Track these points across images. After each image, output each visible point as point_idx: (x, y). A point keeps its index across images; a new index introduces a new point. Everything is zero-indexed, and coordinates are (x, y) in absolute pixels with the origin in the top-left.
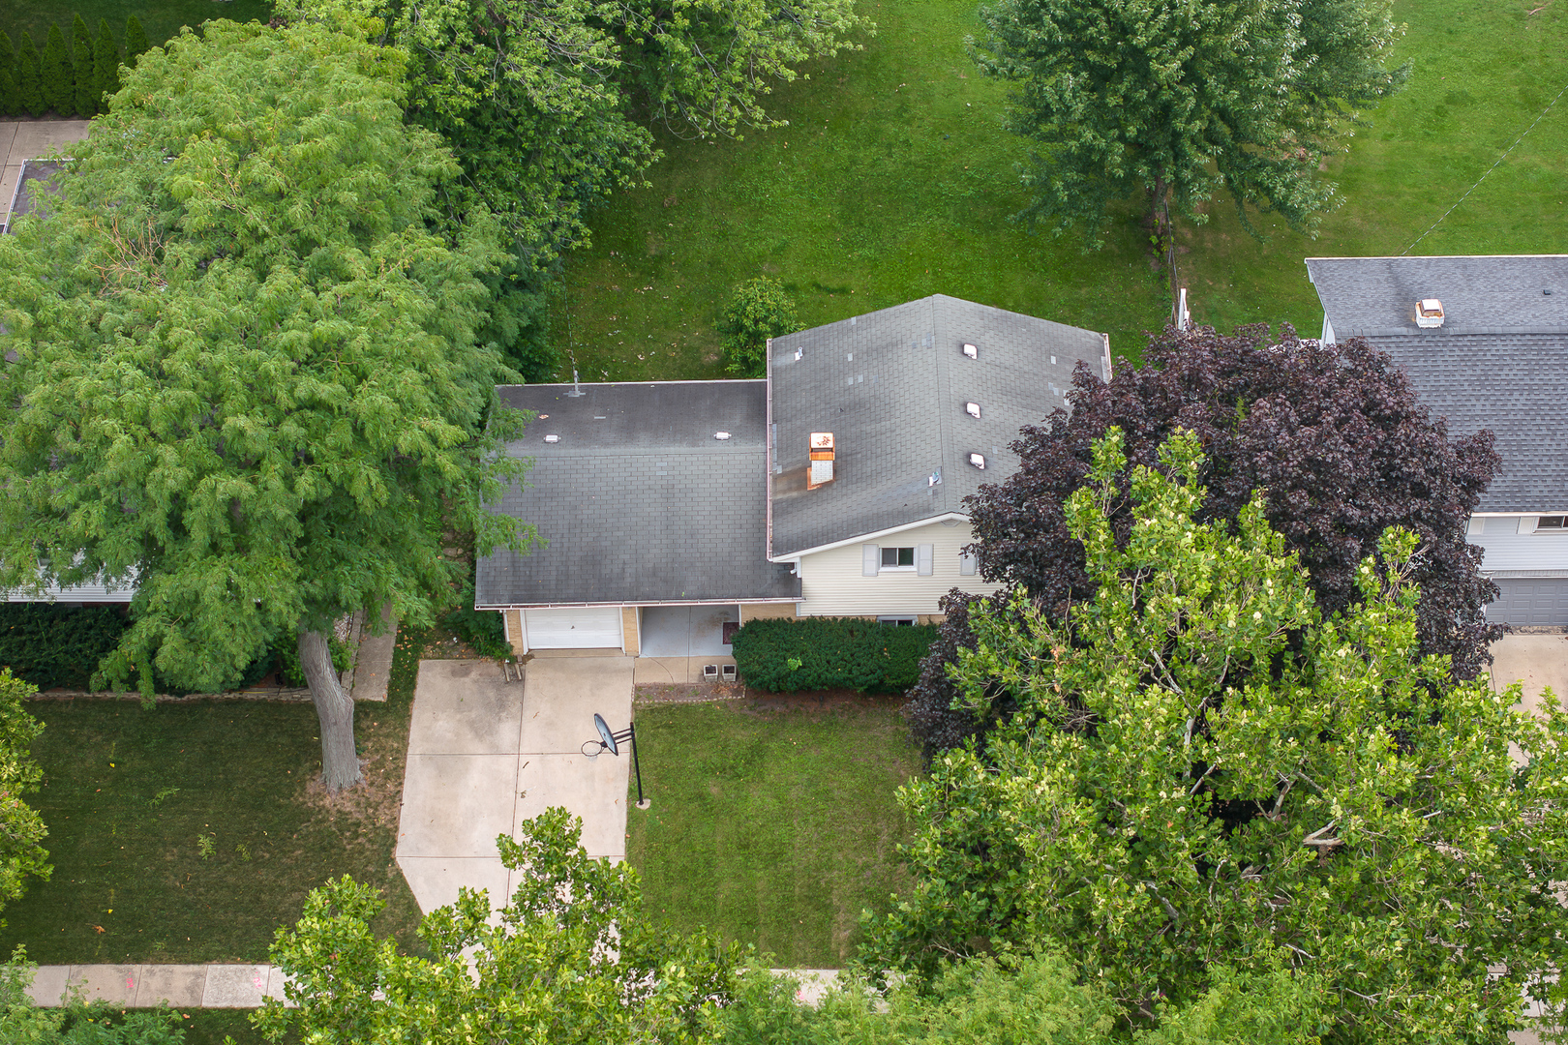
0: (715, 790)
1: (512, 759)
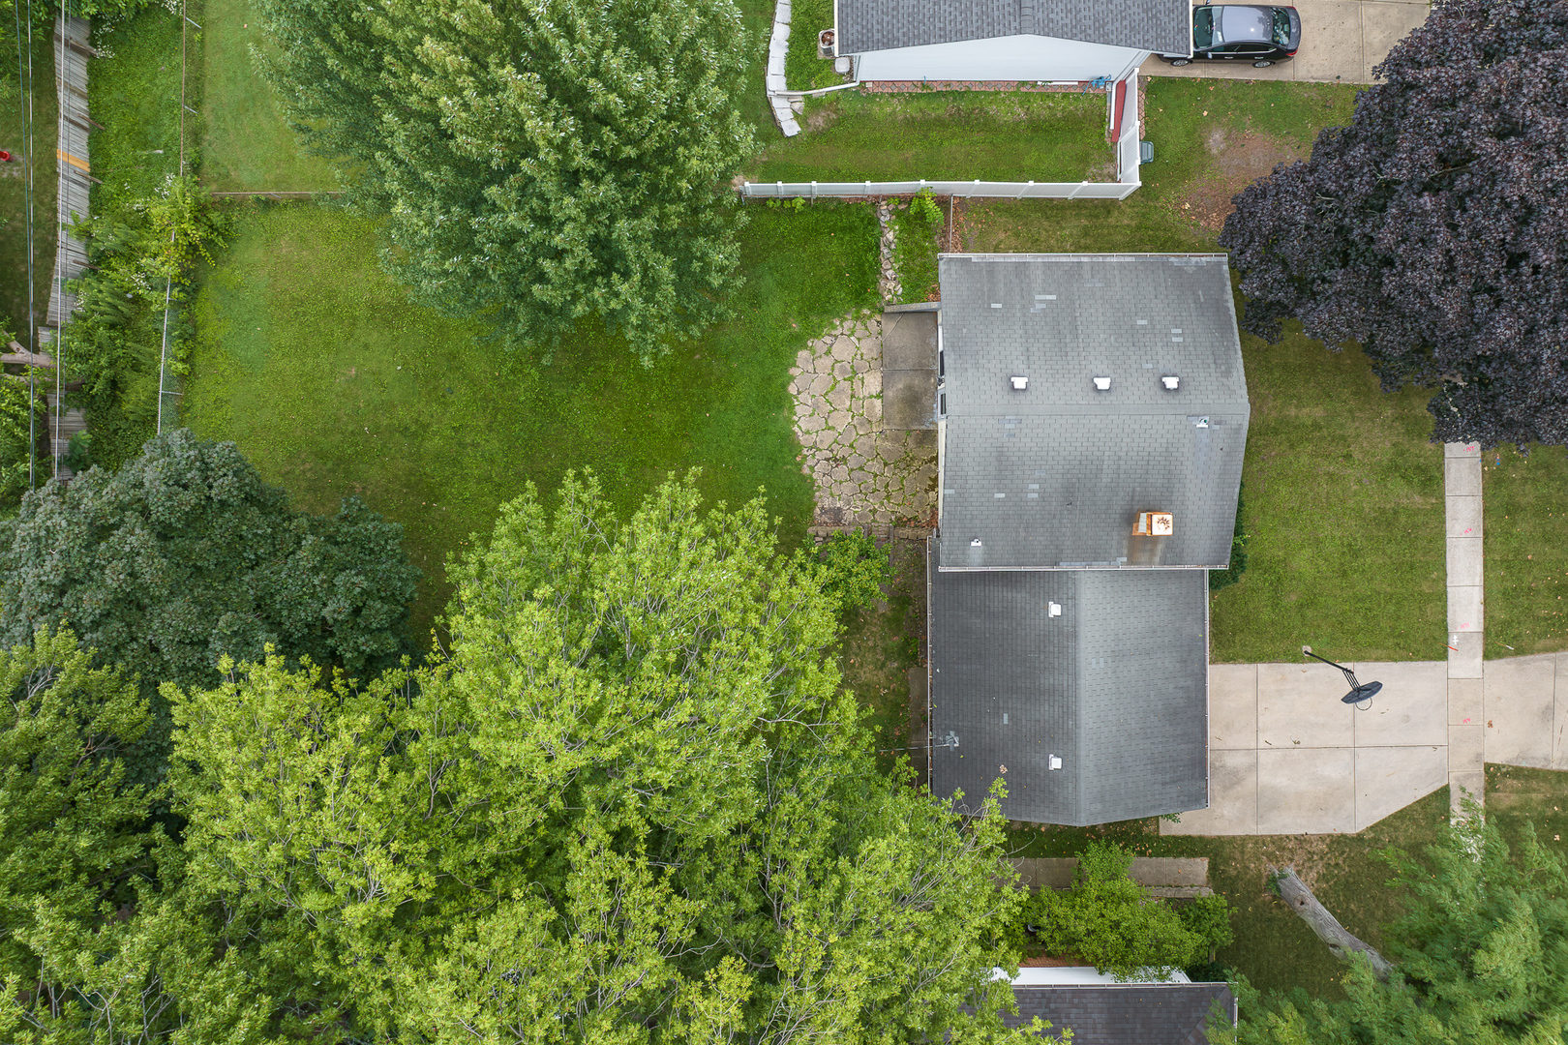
0: (1294, 598)
1: (1262, 755)
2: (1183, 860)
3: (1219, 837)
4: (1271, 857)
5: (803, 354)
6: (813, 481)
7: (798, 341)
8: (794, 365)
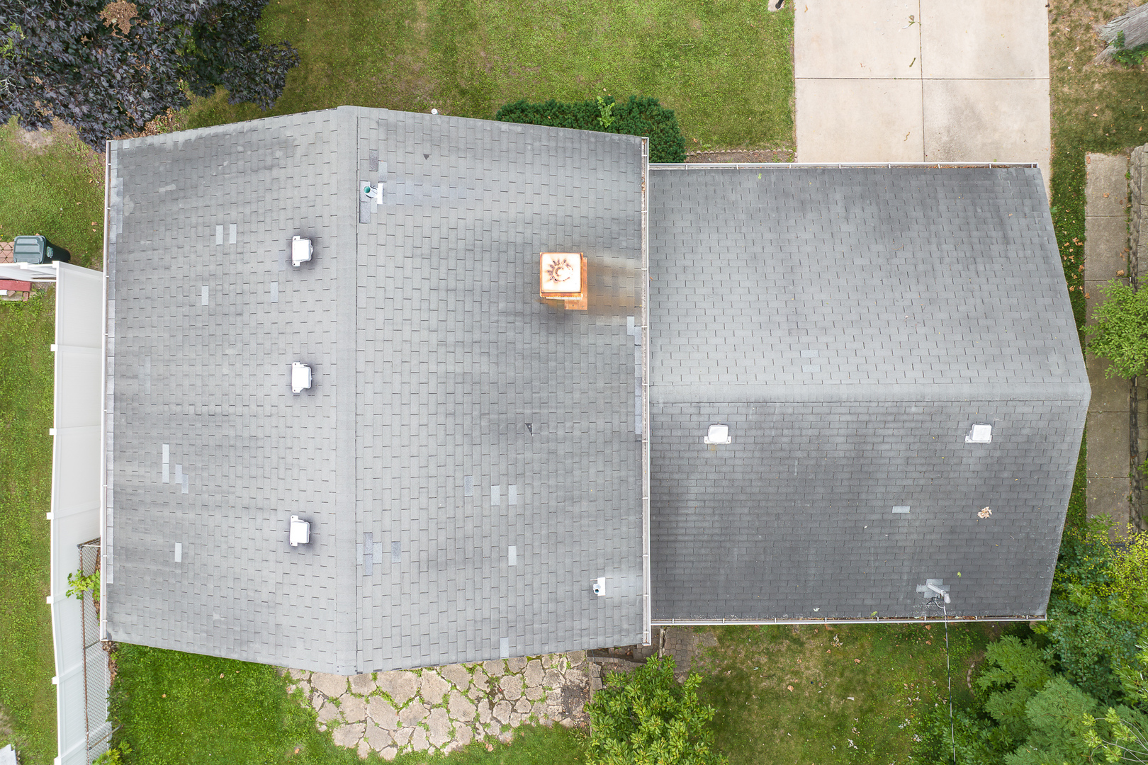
0: (696, 24)
1: (931, 72)
2: (1089, 191)
3: (1054, 136)
4: (1084, 58)
5: (340, 739)
6: (524, 726)
7: (320, 745)
8: (353, 752)
